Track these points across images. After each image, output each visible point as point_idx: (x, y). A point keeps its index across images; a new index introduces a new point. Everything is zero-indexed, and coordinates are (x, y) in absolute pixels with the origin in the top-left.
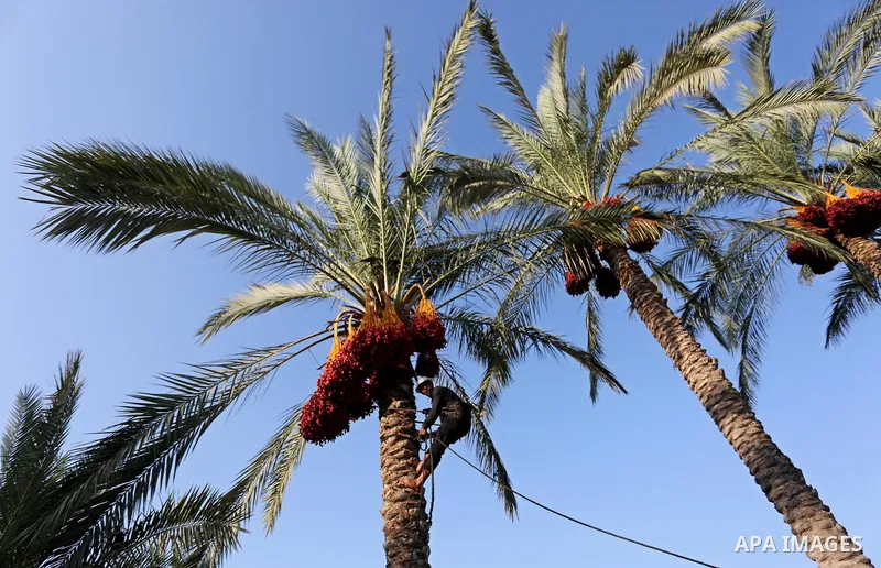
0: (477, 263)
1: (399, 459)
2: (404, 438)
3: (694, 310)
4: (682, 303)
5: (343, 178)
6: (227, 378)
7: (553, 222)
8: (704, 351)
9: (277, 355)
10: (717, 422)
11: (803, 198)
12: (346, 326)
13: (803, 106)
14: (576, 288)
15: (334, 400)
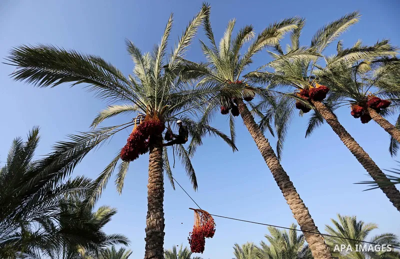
0: (190, 101)
1: (155, 168)
2: (157, 161)
3: (264, 122)
4: (261, 119)
5: (144, 66)
6: (94, 137)
7: (217, 88)
8: (264, 136)
9: (113, 130)
10: (265, 160)
11: (303, 86)
12: (140, 121)
13: (305, 56)
14: (224, 112)
15: (133, 146)
